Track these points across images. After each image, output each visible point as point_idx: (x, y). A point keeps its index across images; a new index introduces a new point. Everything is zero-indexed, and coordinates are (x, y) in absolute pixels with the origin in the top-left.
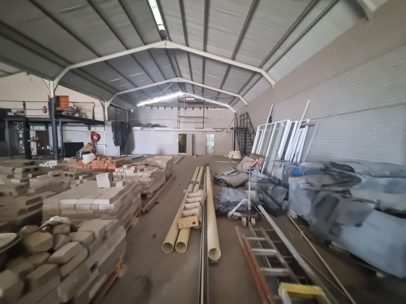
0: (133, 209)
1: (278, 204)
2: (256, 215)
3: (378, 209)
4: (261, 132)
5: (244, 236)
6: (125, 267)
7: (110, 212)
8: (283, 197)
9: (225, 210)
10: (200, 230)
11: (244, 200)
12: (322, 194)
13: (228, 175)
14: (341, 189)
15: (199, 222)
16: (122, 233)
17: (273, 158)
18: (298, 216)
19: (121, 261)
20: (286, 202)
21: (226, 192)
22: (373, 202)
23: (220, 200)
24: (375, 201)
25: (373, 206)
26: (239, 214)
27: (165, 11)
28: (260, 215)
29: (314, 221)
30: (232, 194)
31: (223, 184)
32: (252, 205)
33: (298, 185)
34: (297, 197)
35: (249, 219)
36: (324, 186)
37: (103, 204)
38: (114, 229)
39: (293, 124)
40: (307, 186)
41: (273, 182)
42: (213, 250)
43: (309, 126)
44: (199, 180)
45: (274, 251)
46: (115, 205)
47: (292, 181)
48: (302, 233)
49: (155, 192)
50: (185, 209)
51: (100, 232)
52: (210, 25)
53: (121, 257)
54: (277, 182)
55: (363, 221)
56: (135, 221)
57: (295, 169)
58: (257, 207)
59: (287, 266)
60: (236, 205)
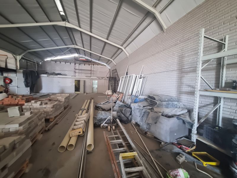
0: (39, 128)
1: (127, 118)
2: (115, 124)
3: (163, 115)
4: (122, 80)
5: (107, 135)
6: (31, 165)
7: (19, 132)
8: (129, 114)
9: (99, 123)
10: (83, 136)
11: (109, 117)
12: (144, 111)
13: (103, 104)
14: (150, 108)
15: (83, 132)
16: (28, 144)
17: (127, 94)
18: (136, 123)
19: (27, 162)
20: (130, 116)
21: (100, 113)
22: (161, 113)
23: (97, 118)
24: (162, 112)
25: (161, 114)
26: (106, 125)
28: (117, 124)
29: (141, 124)
30: (103, 114)
31: (101, 109)
32: (113, 119)
33: (135, 107)
34: (135, 113)
35: (111, 127)
36: (144, 107)
37: (14, 127)
38: (22, 142)
39: (136, 76)
40: (138, 107)
41: (126, 107)
42: (90, 145)
43: (143, 78)
44: (86, 108)
45: (121, 141)
46: (23, 127)
47: (133, 106)
48: (136, 130)
49: (55, 117)
50: (75, 125)
51: (10, 144)
52: (93, 18)
53: (28, 159)
54: (128, 106)
55: (157, 121)
56: (40, 137)
57: (136, 99)
58: (116, 120)
59: (126, 146)
60: (105, 120)
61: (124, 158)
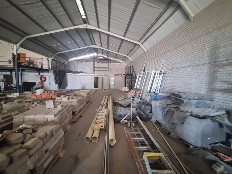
0: (68, 120)
1: (147, 115)
2: (135, 121)
3: (191, 115)
4: (139, 77)
5: (128, 132)
6: (64, 151)
7: (54, 122)
8: (149, 111)
9: (119, 119)
10: (105, 130)
11: (129, 113)
12: (167, 109)
13: (121, 100)
14: (175, 106)
15: (105, 126)
16: (62, 133)
17: (145, 91)
18: (157, 121)
19: (61, 148)
20: (150, 114)
21: (120, 109)
22: (189, 112)
23: (117, 114)
24: (191, 112)
25: (189, 114)
26: (126, 121)
27: (86, 7)
28: (137, 121)
29: (164, 123)
30: (122, 110)
31: (119, 105)
32: (133, 116)
33: (156, 105)
34: (156, 111)
35: (131, 123)
36: (167, 105)
37: (50, 117)
38: (57, 130)
39: (155, 73)
40: (160, 105)
41: (145, 104)
42: (112, 140)
43: (163, 74)
44: (105, 103)
45: (143, 139)
46: (57, 118)
47: (153, 103)
48: (158, 129)
49: (80, 111)
50: (97, 119)
51: (50, 132)
52: (111, 17)
53: (62, 145)
54: (147, 104)
55: (184, 121)
56: (69, 127)
57: (156, 96)
58: (136, 117)
59: (148, 145)
60: (125, 116)
61: (149, 157)
